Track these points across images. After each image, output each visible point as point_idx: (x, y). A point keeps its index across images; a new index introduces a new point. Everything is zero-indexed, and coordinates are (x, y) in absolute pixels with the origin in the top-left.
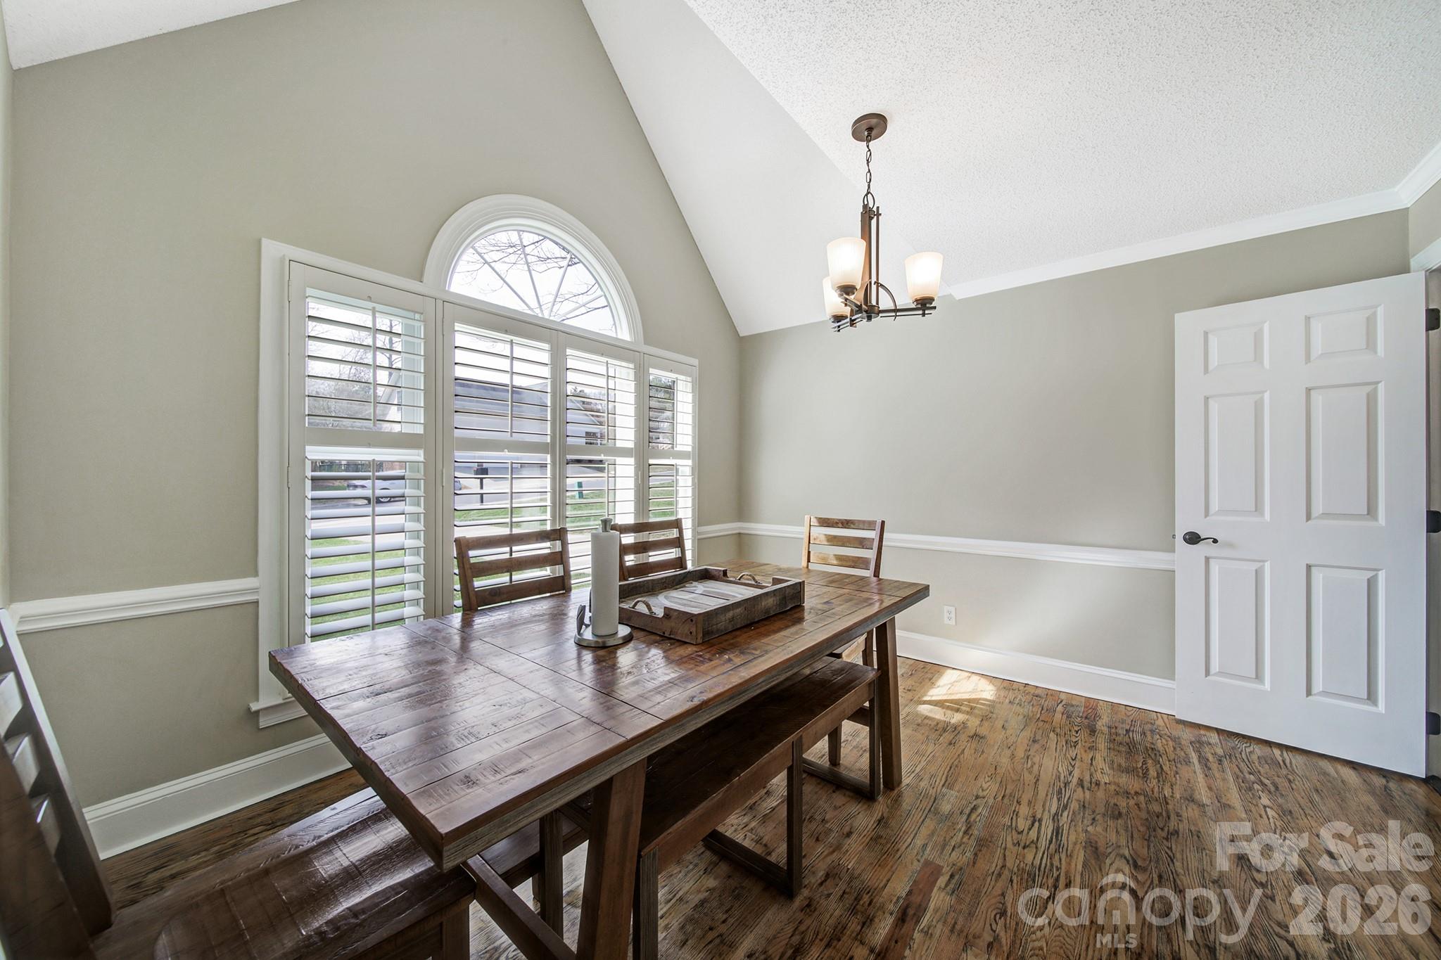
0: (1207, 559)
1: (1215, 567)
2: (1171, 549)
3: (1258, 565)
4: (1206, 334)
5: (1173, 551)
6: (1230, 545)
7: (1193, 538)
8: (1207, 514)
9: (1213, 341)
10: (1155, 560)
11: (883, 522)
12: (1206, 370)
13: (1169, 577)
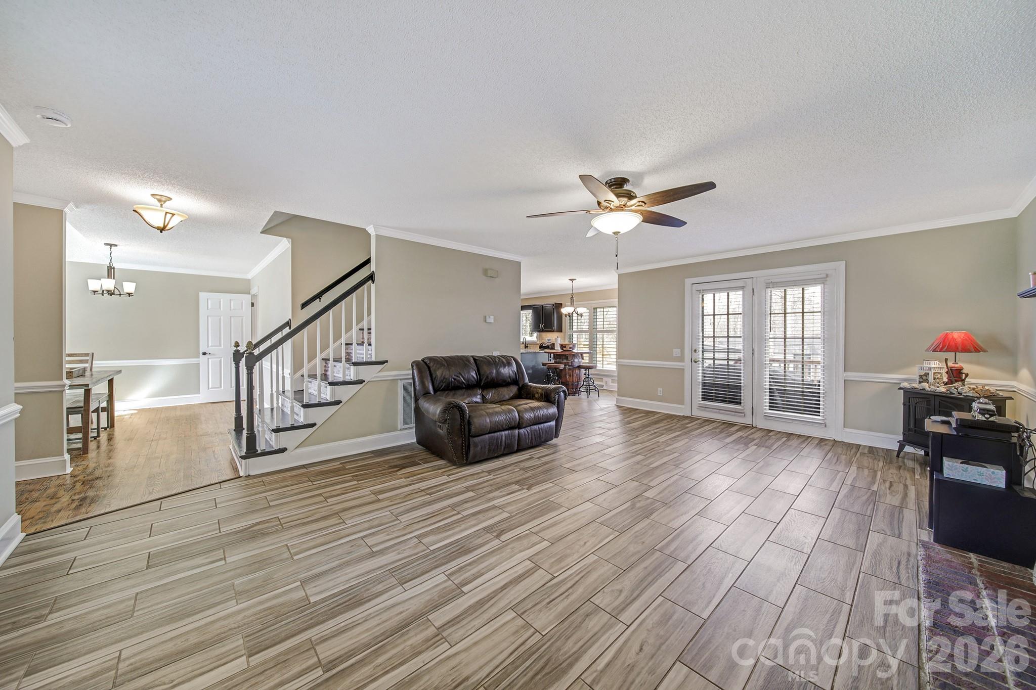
0: (208, 359)
1: (210, 360)
2: (199, 357)
3: (220, 359)
4: (208, 299)
5: (199, 358)
6: (214, 355)
7: (204, 354)
8: (208, 347)
9: (209, 302)
10: (193, 361)
11: (93, 354)
12: (208, 309)
13: (198, 365)
